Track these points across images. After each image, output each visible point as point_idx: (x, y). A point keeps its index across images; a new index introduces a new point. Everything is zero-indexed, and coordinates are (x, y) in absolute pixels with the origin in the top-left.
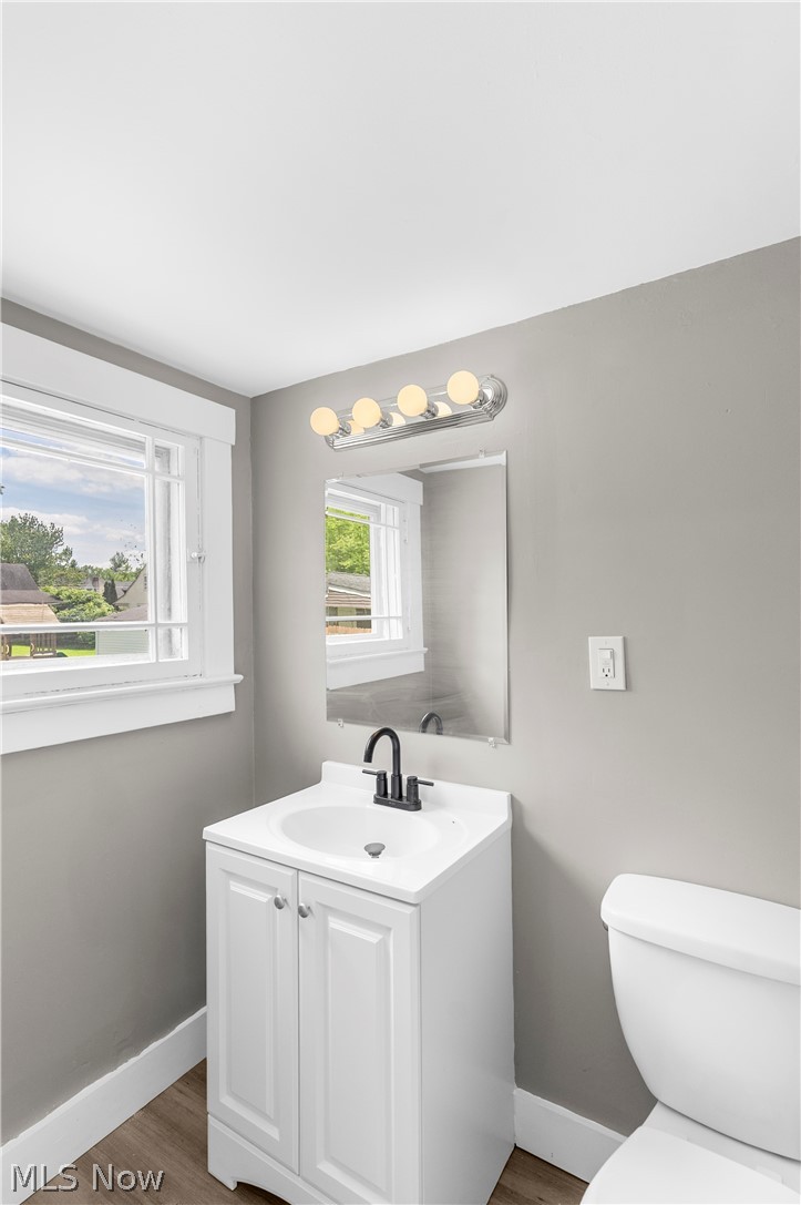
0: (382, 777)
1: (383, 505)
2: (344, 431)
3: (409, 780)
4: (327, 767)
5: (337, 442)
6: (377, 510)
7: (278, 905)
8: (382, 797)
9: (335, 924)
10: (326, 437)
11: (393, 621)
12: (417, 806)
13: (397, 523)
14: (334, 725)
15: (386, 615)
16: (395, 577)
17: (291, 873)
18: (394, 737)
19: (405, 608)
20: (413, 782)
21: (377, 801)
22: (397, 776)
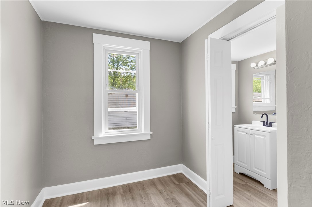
0: (264, 122)
1: (265, 76)
2: (257, 66)
3: (270, 122)
4: (253, 121)
5: (255, 68)
6: (263, 77)
7: (247, 134)
8: (264, 125)
9: (256, 136)
10: (253, 68)
11: (267, 100)
12: (272, 126)
13: (268, 79)
14: (254, 115)
15: (265, 98)
16: (268, 90)
17: (249, 130)
18: (266, 115)
19: (270, 96)
20: (271, 123)
21: (263, 126)
22: (267, 122)
